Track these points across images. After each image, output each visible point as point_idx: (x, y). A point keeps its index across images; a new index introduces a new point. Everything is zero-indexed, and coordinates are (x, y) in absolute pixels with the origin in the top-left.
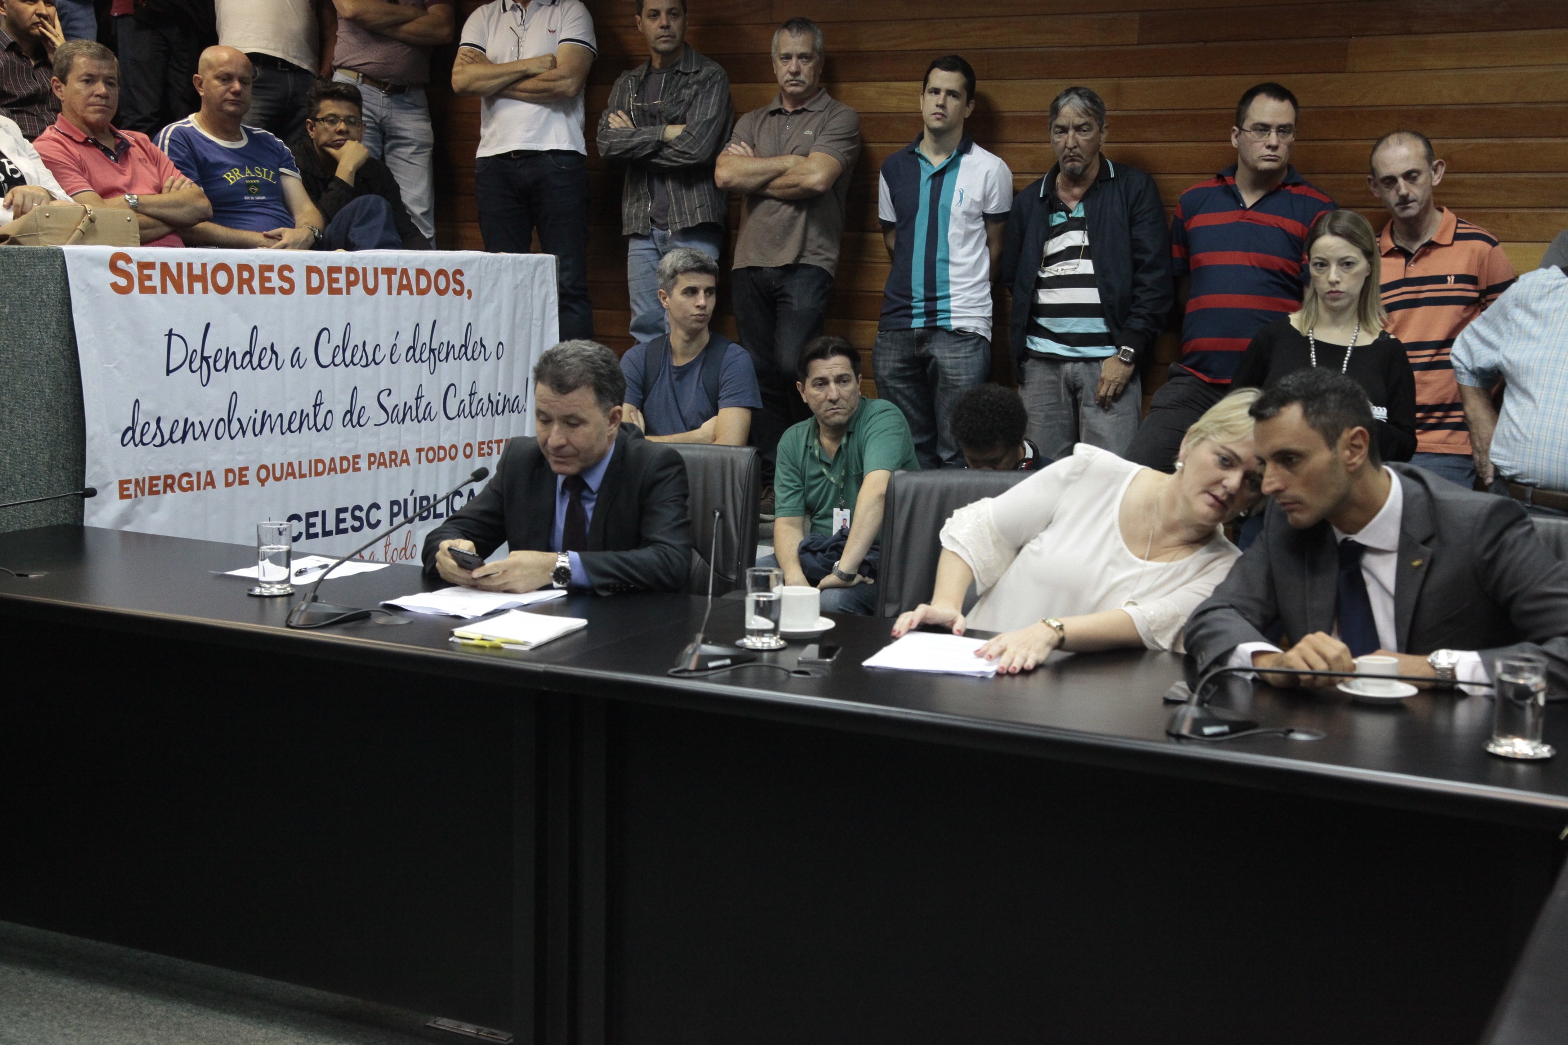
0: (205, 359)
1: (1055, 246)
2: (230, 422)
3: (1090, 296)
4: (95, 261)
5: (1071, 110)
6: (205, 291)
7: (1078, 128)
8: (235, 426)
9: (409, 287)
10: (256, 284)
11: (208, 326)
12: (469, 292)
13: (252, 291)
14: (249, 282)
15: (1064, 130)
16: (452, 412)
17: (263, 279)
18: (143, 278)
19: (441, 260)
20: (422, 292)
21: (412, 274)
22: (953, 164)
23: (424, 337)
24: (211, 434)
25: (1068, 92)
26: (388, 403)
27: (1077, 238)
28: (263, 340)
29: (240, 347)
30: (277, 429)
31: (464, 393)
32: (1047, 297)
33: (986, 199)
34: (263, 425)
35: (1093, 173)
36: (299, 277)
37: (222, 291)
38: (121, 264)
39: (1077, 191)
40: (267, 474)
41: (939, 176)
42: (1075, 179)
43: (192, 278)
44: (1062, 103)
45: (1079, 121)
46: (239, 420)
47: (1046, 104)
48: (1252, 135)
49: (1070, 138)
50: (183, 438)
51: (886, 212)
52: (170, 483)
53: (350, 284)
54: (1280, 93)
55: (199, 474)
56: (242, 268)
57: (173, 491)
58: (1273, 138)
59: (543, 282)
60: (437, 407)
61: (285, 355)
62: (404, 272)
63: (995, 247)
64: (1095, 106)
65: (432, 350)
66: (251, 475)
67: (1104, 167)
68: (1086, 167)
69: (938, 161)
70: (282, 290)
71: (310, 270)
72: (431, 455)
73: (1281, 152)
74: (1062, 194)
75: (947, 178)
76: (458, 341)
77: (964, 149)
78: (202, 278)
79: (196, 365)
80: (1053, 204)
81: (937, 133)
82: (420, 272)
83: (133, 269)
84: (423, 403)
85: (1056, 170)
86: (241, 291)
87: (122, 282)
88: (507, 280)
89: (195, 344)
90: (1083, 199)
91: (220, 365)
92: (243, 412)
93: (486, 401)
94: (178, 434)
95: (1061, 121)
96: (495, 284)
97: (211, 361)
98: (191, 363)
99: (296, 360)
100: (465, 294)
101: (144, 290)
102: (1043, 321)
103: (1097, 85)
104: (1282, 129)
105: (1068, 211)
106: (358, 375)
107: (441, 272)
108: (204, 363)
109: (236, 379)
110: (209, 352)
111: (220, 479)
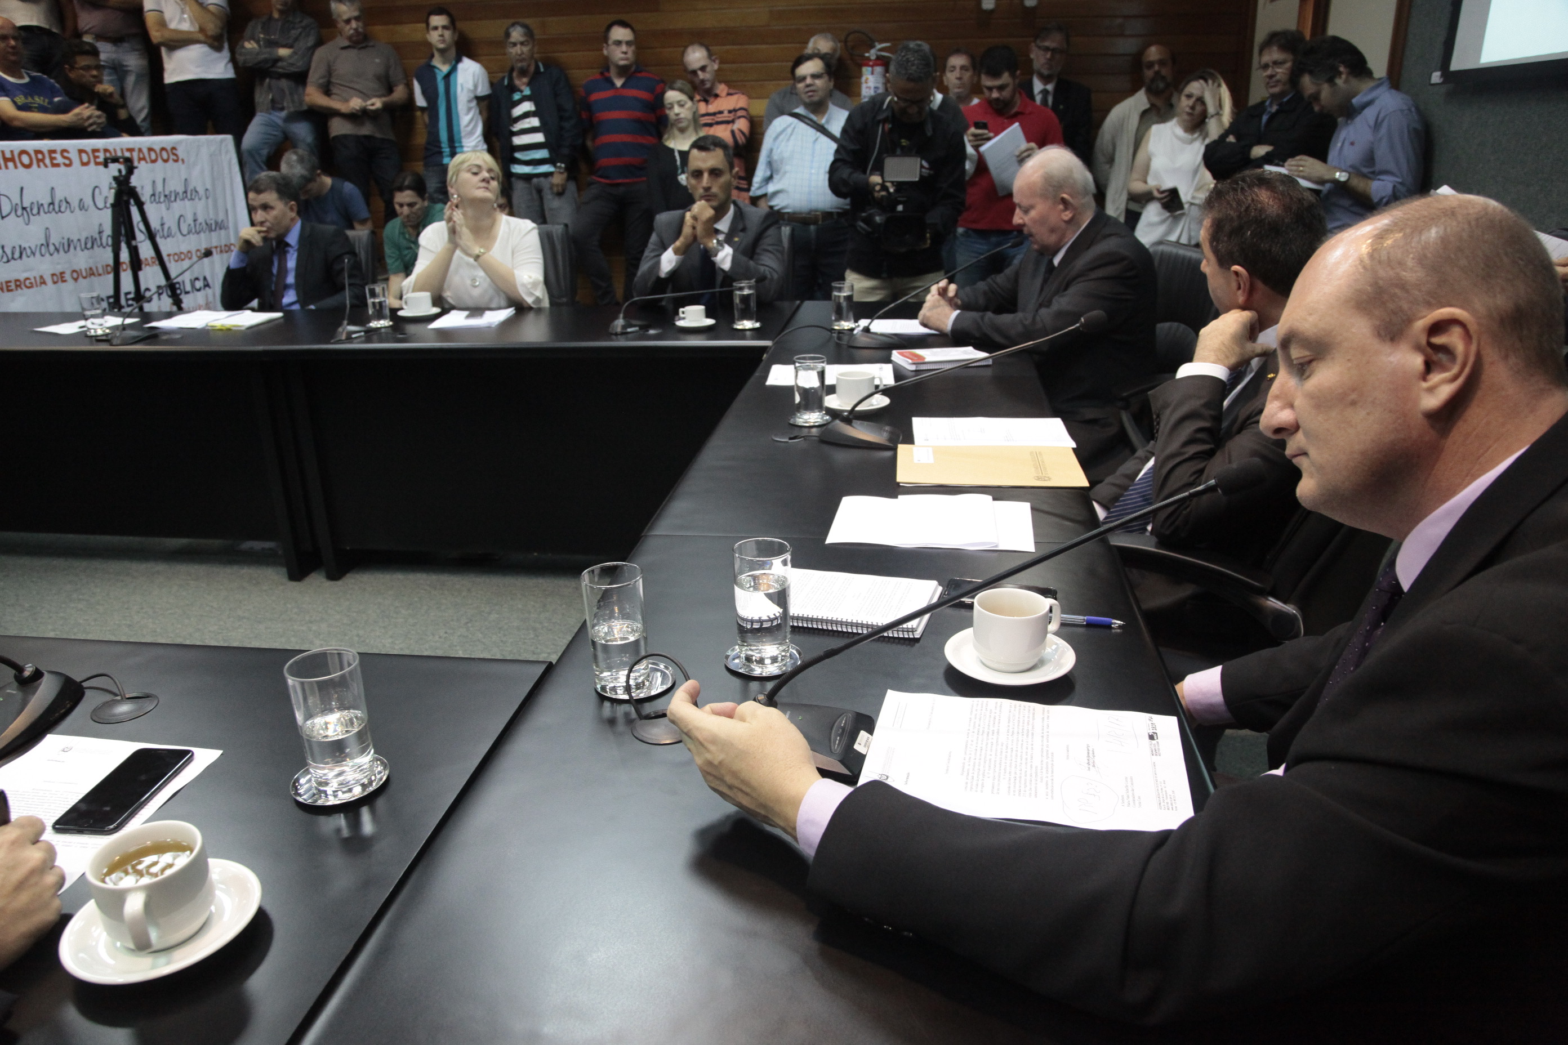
0: (24, 209)
1: (517, 111)
2: (48, 245)
3: (539, 138)
5: (517, 34)
6: (16, 167)
7: (522, 43)
8: (52, 248)
9: (144, 159)
10: (47, 161)
11: (22, 189)
12: (183, 160)
13: (46, 166)
14: (43, 160)
15: (515, 44)
16: (185, 231)
17: (52, 159)
19: (161, 142)
20: (154, 161)
21: (145, 151)
22: (454, 69)
23: (159, 188)
24: (38, 254)
25: (513, 25)
27: (527, 106)
28: (59, 196)
29: (46, 201)
30: (78, 248)
31: (190, 220)
32: (518, 141)
33: (476, 86)
34: (69, 246)
35: (532, 69)
36: (74, 156)
37: (27, 167)
39: (525, 80)
40: (77, 275)
41: (447, 77)
42: (523, 73)
43: (6, 160)
44: (511, 30)
45: (522, 39)
46: (54, 244)
47: (501, 33)
48: (613, 47)
49: (517, 50)
50: (21, 257)
51: (420, 101)
52: (19, 284)
54: (624, 24)
55: (35, 278)
56: (37, 152)
57: (22, 289)
58: (624, 48)
59: (227, 152)
60: (174, 228)
61: (75, 204)
62: (140, 150)
63: (485, 114)
64: (529, 33)
65: (166, 196)
66: (67, 276)
67: (537, 67)
68: (529, 66)
69: (445, 69)
70: (66, 165)
71: (81, 151)
72: (176, 257)
73: (630, 55)
74: (517, 82)
75: (452, 77)
76: (180, 189)
77: (458, 60)
78: (12, 160)
79: (19, 212)
80: (513, 89)
81: (442, 51)
82: (150, 150)
84: (166, 227)
85: (512, 70)
86: (39, 166)
88: (204, 152)
89: (16, 200)
90: (529, 84)
91: (35, 211)
92: (55, 239)
93: (204, 224)
94: (17, 255)
95: (513, 40)
96: (197, 155)
97: (29, 210)
98: (16, 211)
99: (82, 206)
100: (180, 162)
102: (518, 155)
103: (528, 21)
104: (628, 43)
105: (521, 91)
107: (163, 149)
108: (25, 213)
109: (47, 219)
110: (26, 204)
111: (48, 280)
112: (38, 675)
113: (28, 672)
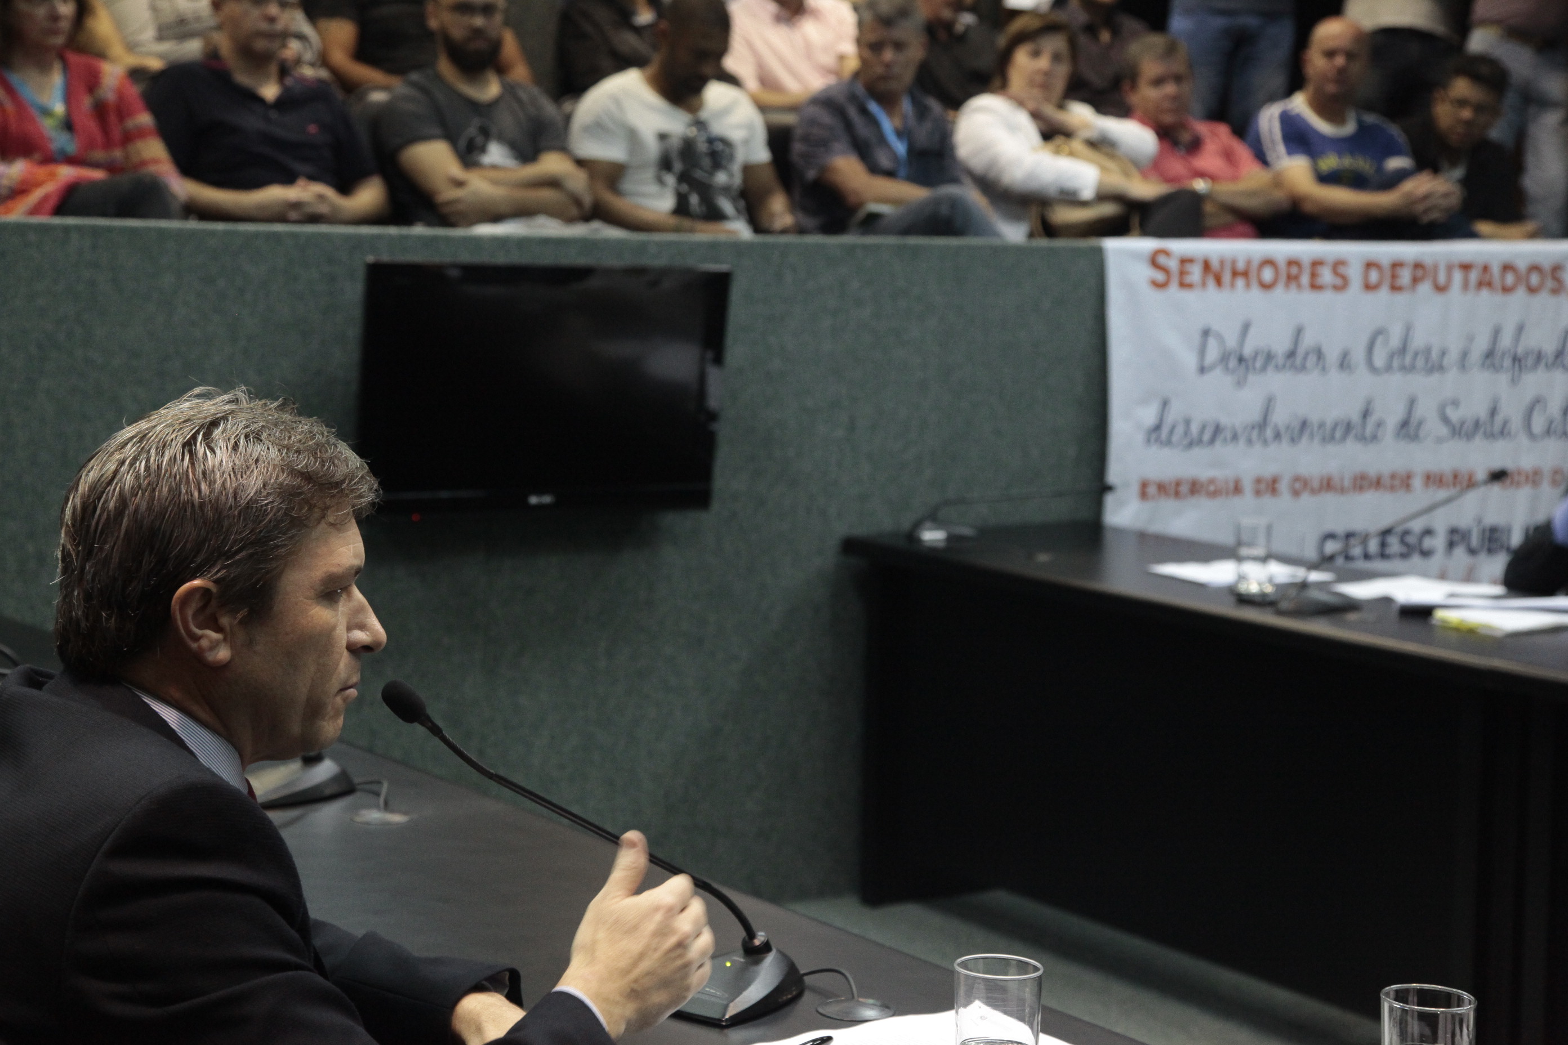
0: (1241, 359)
2: (1264, 427)
4: (1135, 255)
6: (1248, 286)
8: (1269, 433)
9: (1490, 285)
10: (1305, 279)
11: (1247, 325)
13: (1300, 288)
14: (1297, 277)
16: (1537, 429)
17: (1314, 275)
18: (1182, 273)
19: (1534, 254)
20: (1506, 290)
21: (1496, 270)
23: (1506, 341)
24: (1243, 440)
26: (1454, 415)
28: (1308, 340)
29: (1281, 346)
30: (1317, 438)
31: (1556, 411)
34: (1302, 431)
36: (1354, 273)
37: (1266, 287)
38: (1162, 260)
40: (1301, 486)
43: (1235, 274)
46: (1275, 426)
50: (1213, 441)
52: (1195, 488)
53: (1415, 280)
55: (1226, 481)
56: (1292, 263)
57: (1199, 496)
60: (1516, 423)
61: (1332, 356)
62: (1486, 269)
65: (1515, 358)
66: (1283, 486)
70: (1336, 288)
71: (1370, 265)
76: (1551, 348)
78: (1245, 274)
79: (1232, 364)
82: (1507, 268)
83: (1173, 264)
84: (1500, 418)
86: (1287, 287)
87: (1160, 277)
89: (1231, 342)
91: (1259, 365)
92: (1280, 417)
94: (1207, 437)
97: (1249, 361)
98: (1226, 362)
99: (1344, 363)
101: (1183, 285)
106: (1420, 383)
107: (1535, 268)
108: (1241, 366)
109: (1275, 382)
110: (1248, 351)
111: (1248, 486)
112: (766, 948)
113: (757, 942)
